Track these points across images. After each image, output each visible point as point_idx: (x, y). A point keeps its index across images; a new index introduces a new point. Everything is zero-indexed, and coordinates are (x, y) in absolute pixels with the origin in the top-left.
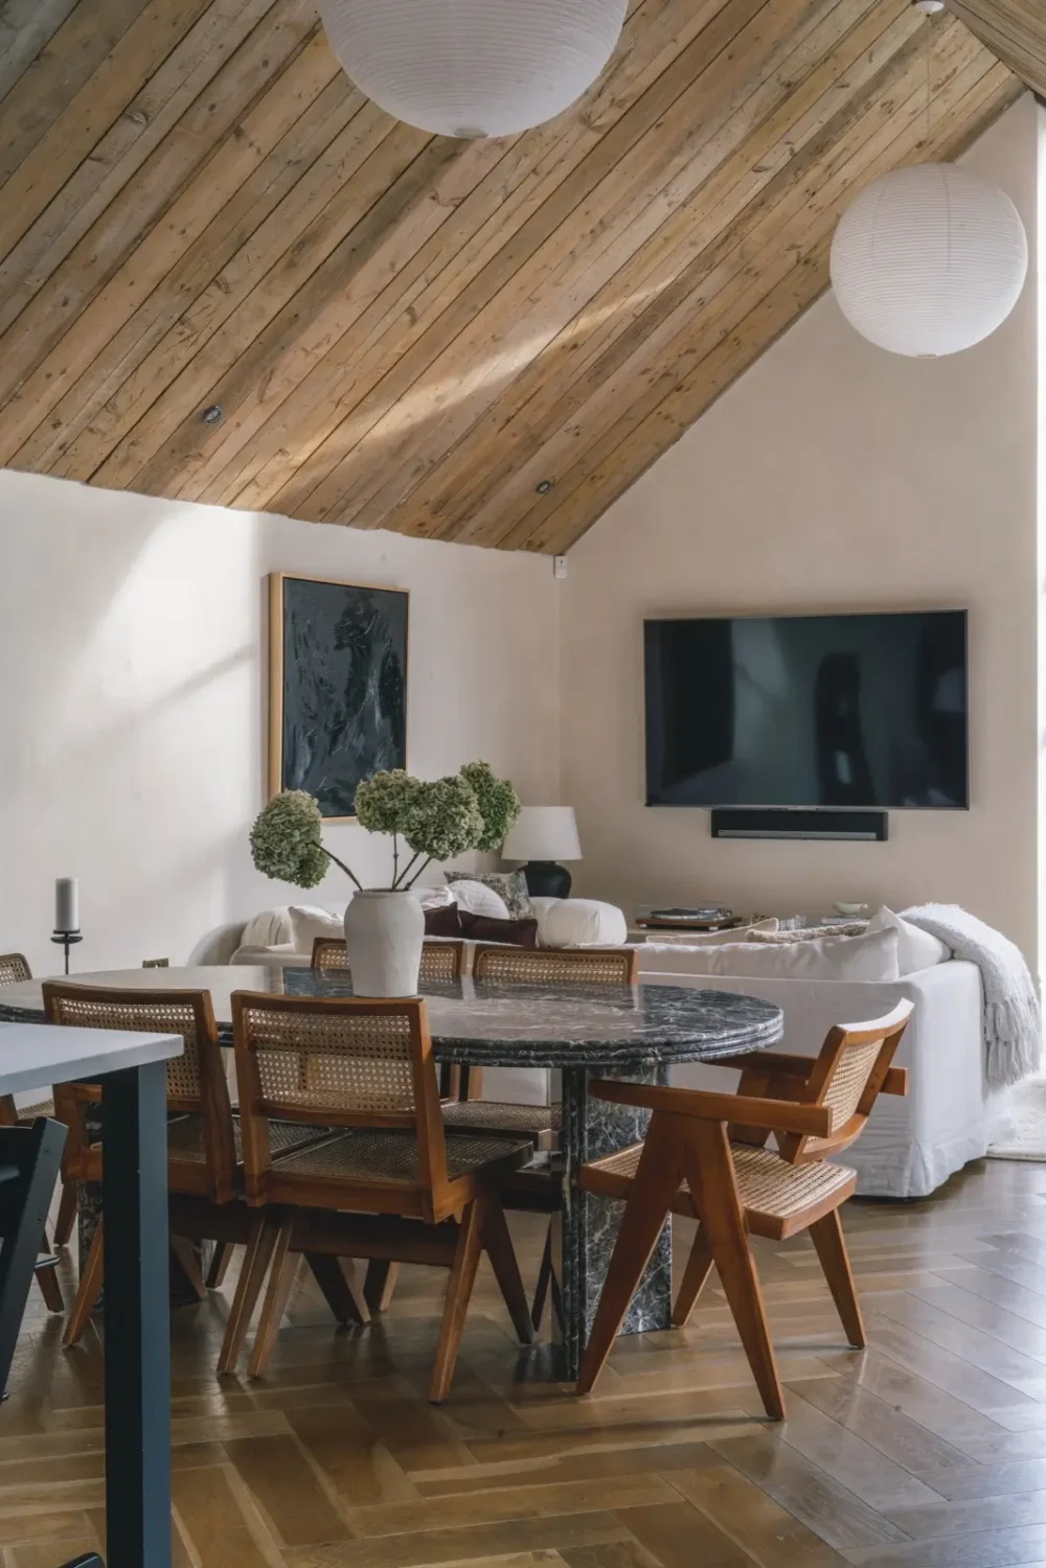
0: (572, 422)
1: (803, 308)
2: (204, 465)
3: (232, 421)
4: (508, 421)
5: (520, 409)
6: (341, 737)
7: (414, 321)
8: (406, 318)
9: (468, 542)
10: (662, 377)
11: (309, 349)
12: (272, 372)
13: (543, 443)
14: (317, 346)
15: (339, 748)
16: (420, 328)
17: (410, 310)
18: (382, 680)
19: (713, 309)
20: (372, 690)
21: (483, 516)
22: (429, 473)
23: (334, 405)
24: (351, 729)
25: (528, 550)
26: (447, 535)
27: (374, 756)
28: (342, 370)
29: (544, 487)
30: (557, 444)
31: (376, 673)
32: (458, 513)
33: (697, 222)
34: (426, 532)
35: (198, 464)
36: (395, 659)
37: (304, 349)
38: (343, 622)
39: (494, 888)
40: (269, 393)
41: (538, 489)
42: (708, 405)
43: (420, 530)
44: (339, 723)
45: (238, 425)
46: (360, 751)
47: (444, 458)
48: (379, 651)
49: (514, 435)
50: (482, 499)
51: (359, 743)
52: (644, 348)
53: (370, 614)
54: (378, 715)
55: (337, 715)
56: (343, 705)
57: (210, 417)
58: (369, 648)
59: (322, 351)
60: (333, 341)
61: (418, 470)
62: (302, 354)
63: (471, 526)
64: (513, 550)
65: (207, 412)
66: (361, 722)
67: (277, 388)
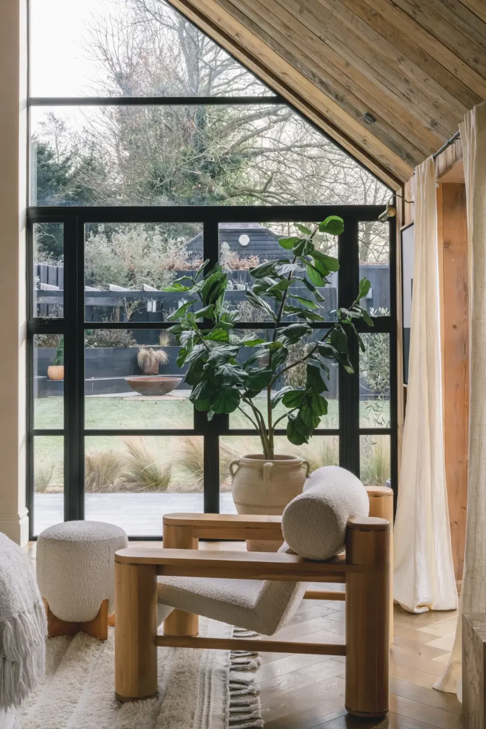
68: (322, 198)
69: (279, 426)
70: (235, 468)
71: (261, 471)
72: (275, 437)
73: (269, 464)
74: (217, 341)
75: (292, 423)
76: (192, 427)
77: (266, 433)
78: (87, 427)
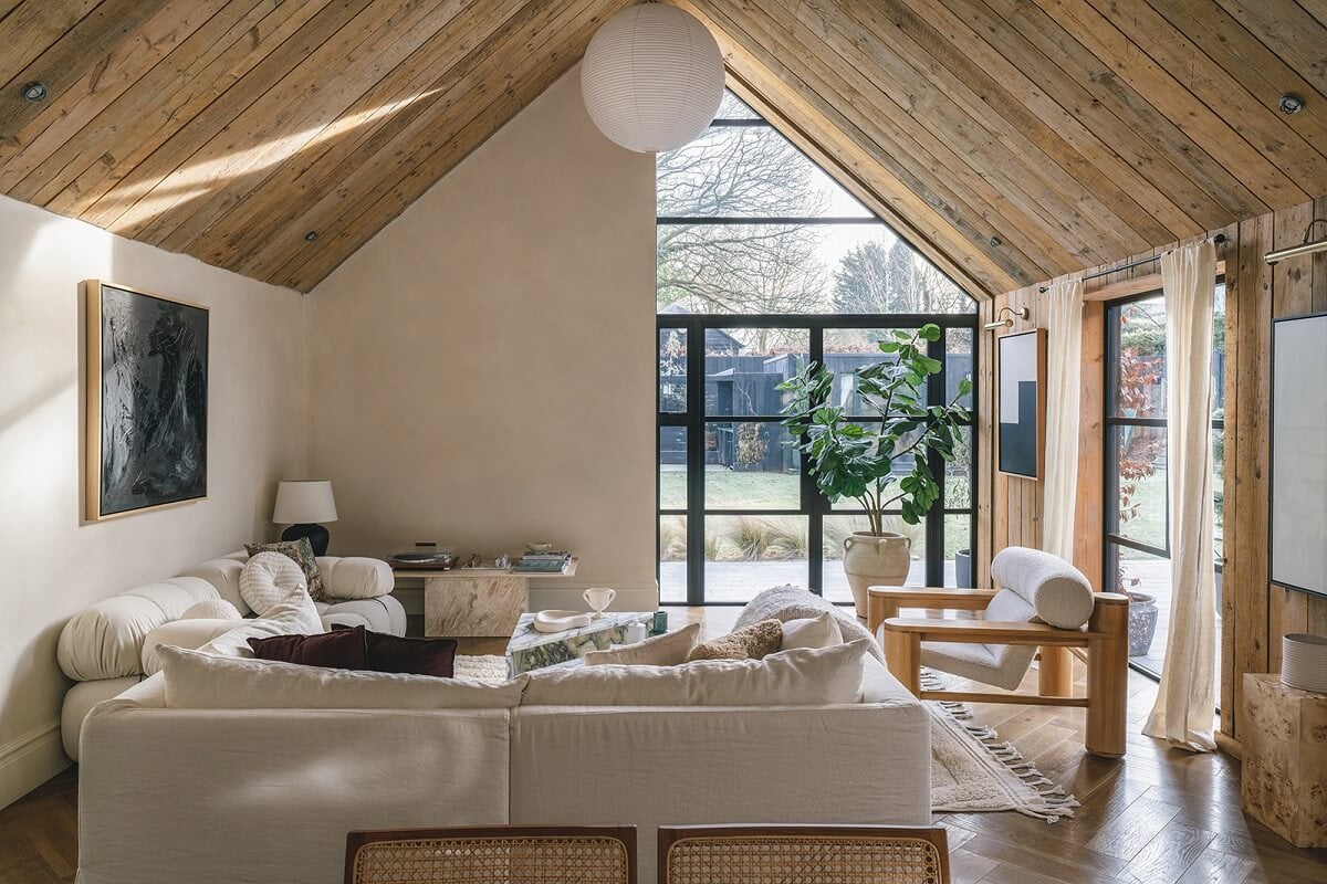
0: (345, 185)
1: (496, 129)
2: (20, 154)
3: (58, 106)
4: (303, 172)
5: (313, 164)
6: (155, 435)
7: (256, 44)
8: (249, 38)
9: (247, 275)
10: (408, 161)
11: (152, 43)
12: (109, 57)
13: (321, 198)
14: (161, 41)
15: (153, 444)
16: (258, 55)
17: (254, 30)
18: (189, 383)
19: (453, 110)
20: (181, 393)
21: (266, 253)
22: (235, 207)
23: (165, 118)
24: (163, 427)
25: (287, 286)
26: (234, 266)
27: (182, 449)
28: (180, 80)
29: (311, 236)
30: (330, 199)
31: (184, 377)
32: (247, 249)
33: (471, 27)
34: (220, 261)
35: (14, 150)
36: (199, 367)
37: (147, 40)
38: (156, 331)
39: (288, 555)
40: (102, 84)
41: (307, 238)
42: (424, 191)
43: (216, 259)
44: (153, 422)
45: (65, 113)
46: (171, 446)
47: (249, 196)
48: (186, 358)
49: (303, 187)
50: (267, 239)
51: (170, 439)
52: (406, 132)
53: (178, 326)
54: (185, 413)
55: (151, 415)
56: (157, 405)
57: (32, 93)
58: (178, 354)
59: (166, 49)
60: (179, 40)
61: (226, 203)
62: (144, 45)
63: (254, 261)
64: (277, 285)
65: (28, 87)
66: (172, 419)
67: (111, 78)
68: (917, 307)
69: (890, 507)
70: (848, 544)
71: (877, 547)
72: (883, 516)
73: (883, 540)
74: (851, 435)
75: (906, 504)
76: (799, 508)
77: (877, 513)
78: (708, 506)
